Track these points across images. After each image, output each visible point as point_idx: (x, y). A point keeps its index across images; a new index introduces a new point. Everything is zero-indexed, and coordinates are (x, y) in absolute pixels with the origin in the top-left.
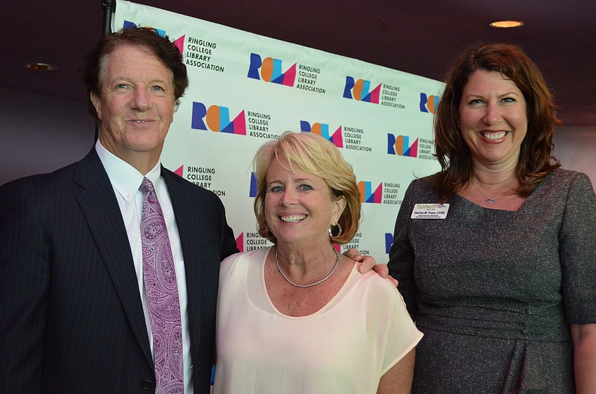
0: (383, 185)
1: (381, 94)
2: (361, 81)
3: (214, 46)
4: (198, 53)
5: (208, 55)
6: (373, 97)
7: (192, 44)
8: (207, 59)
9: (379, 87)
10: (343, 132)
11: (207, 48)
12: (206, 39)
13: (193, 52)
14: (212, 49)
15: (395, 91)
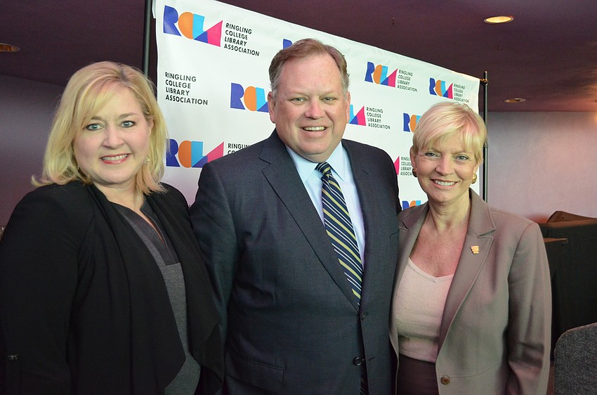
0: (400, 159)
1: (397, 79)
2: (380, 66)
3: (249, 31)
4: (235, 38)
5: (244, 40)
6: (390, 81)
7: (229, 30)
8: (243, 44)
9: (396, 71)
10: (366, 112)
11: (243, 33)
12: (242, 26)
13: (230, 37)
14: (248, 34)
15: (409, 76)
